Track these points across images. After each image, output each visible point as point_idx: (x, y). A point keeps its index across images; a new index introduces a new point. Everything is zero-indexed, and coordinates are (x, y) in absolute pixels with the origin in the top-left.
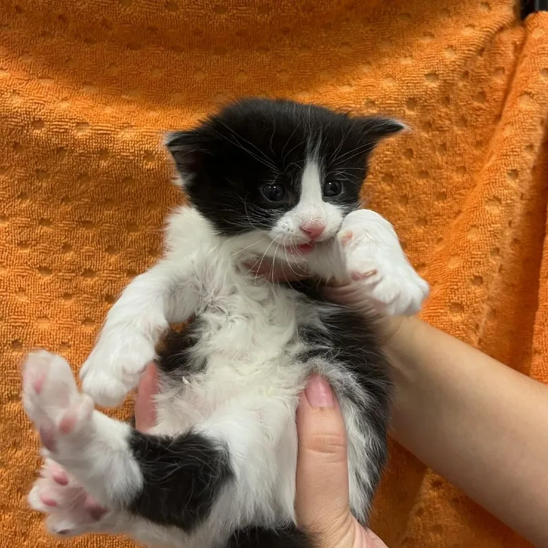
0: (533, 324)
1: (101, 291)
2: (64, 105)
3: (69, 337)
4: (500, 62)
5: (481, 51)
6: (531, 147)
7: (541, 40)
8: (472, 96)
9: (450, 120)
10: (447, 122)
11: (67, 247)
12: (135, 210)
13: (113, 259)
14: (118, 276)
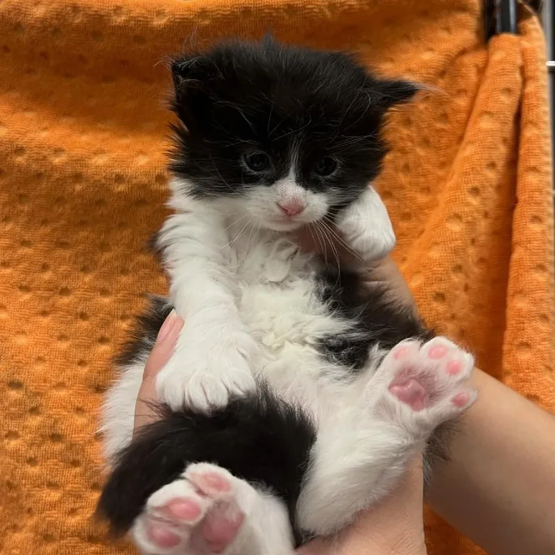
0: (502, 344)
1: (76, 308)
2: (44, 134)
3: (46, 352)
4: (462, 84)
5: (442, 74)
6: (492, 165)
7: (501, 62)
8: (434, 118)
9: (412, 141)
10: (409, 144)
11: (45, 267)
12: (108, 231)
13: (88, 278)
14: (92, 294)
